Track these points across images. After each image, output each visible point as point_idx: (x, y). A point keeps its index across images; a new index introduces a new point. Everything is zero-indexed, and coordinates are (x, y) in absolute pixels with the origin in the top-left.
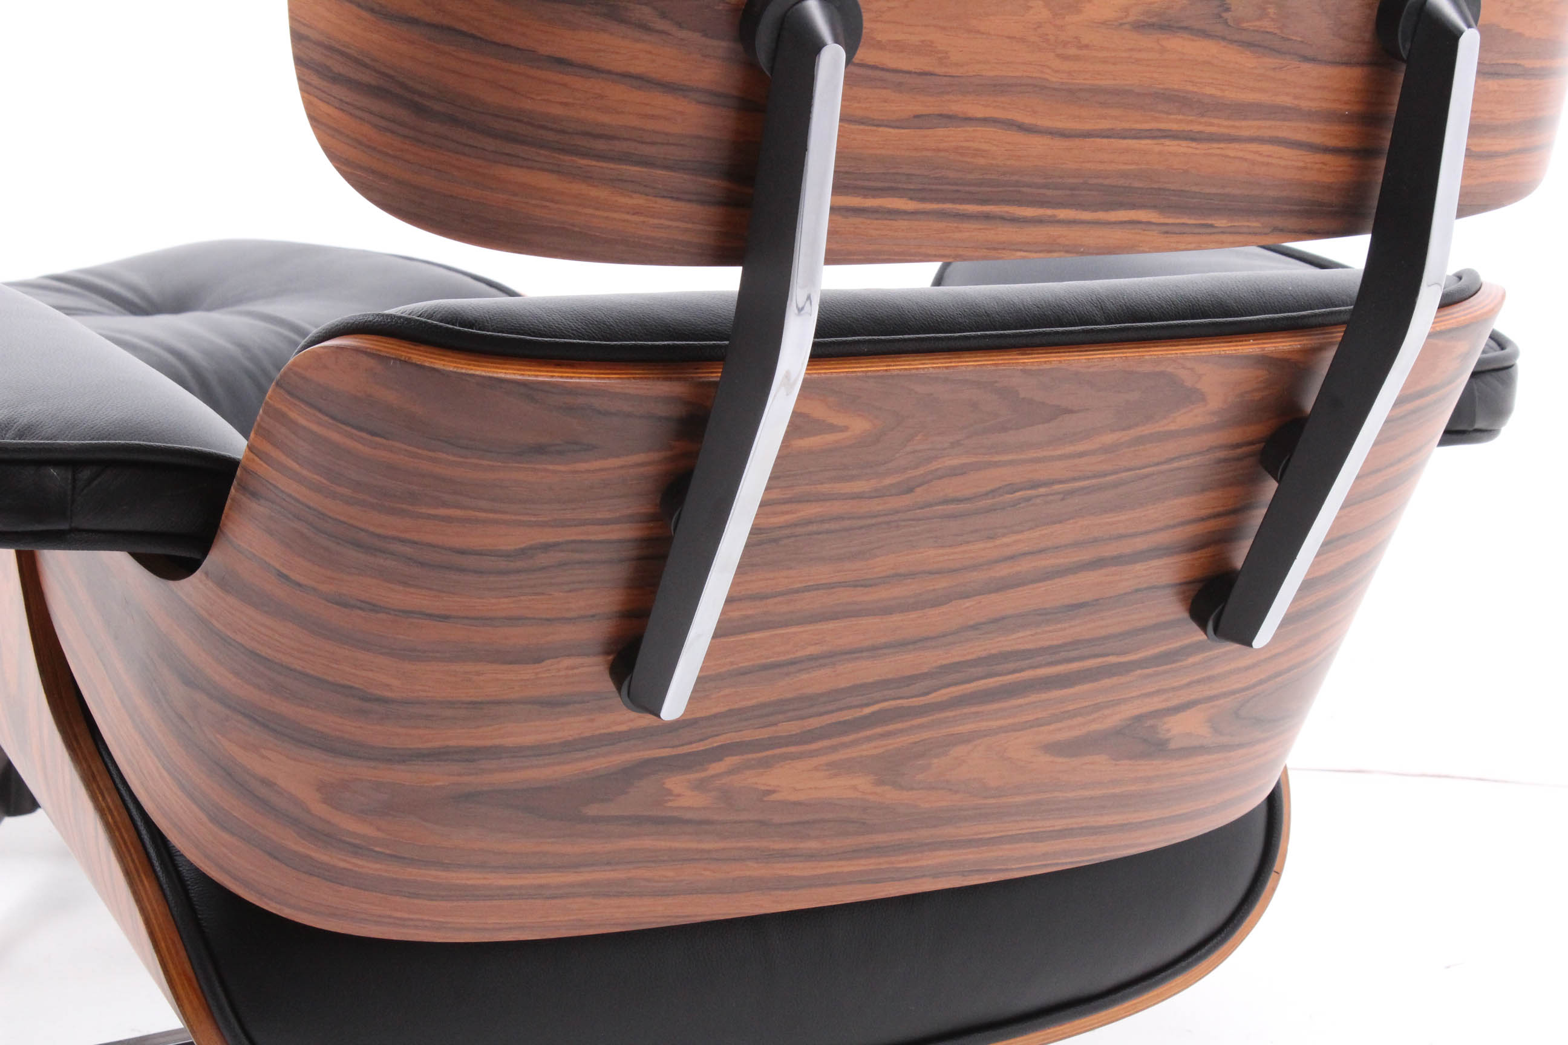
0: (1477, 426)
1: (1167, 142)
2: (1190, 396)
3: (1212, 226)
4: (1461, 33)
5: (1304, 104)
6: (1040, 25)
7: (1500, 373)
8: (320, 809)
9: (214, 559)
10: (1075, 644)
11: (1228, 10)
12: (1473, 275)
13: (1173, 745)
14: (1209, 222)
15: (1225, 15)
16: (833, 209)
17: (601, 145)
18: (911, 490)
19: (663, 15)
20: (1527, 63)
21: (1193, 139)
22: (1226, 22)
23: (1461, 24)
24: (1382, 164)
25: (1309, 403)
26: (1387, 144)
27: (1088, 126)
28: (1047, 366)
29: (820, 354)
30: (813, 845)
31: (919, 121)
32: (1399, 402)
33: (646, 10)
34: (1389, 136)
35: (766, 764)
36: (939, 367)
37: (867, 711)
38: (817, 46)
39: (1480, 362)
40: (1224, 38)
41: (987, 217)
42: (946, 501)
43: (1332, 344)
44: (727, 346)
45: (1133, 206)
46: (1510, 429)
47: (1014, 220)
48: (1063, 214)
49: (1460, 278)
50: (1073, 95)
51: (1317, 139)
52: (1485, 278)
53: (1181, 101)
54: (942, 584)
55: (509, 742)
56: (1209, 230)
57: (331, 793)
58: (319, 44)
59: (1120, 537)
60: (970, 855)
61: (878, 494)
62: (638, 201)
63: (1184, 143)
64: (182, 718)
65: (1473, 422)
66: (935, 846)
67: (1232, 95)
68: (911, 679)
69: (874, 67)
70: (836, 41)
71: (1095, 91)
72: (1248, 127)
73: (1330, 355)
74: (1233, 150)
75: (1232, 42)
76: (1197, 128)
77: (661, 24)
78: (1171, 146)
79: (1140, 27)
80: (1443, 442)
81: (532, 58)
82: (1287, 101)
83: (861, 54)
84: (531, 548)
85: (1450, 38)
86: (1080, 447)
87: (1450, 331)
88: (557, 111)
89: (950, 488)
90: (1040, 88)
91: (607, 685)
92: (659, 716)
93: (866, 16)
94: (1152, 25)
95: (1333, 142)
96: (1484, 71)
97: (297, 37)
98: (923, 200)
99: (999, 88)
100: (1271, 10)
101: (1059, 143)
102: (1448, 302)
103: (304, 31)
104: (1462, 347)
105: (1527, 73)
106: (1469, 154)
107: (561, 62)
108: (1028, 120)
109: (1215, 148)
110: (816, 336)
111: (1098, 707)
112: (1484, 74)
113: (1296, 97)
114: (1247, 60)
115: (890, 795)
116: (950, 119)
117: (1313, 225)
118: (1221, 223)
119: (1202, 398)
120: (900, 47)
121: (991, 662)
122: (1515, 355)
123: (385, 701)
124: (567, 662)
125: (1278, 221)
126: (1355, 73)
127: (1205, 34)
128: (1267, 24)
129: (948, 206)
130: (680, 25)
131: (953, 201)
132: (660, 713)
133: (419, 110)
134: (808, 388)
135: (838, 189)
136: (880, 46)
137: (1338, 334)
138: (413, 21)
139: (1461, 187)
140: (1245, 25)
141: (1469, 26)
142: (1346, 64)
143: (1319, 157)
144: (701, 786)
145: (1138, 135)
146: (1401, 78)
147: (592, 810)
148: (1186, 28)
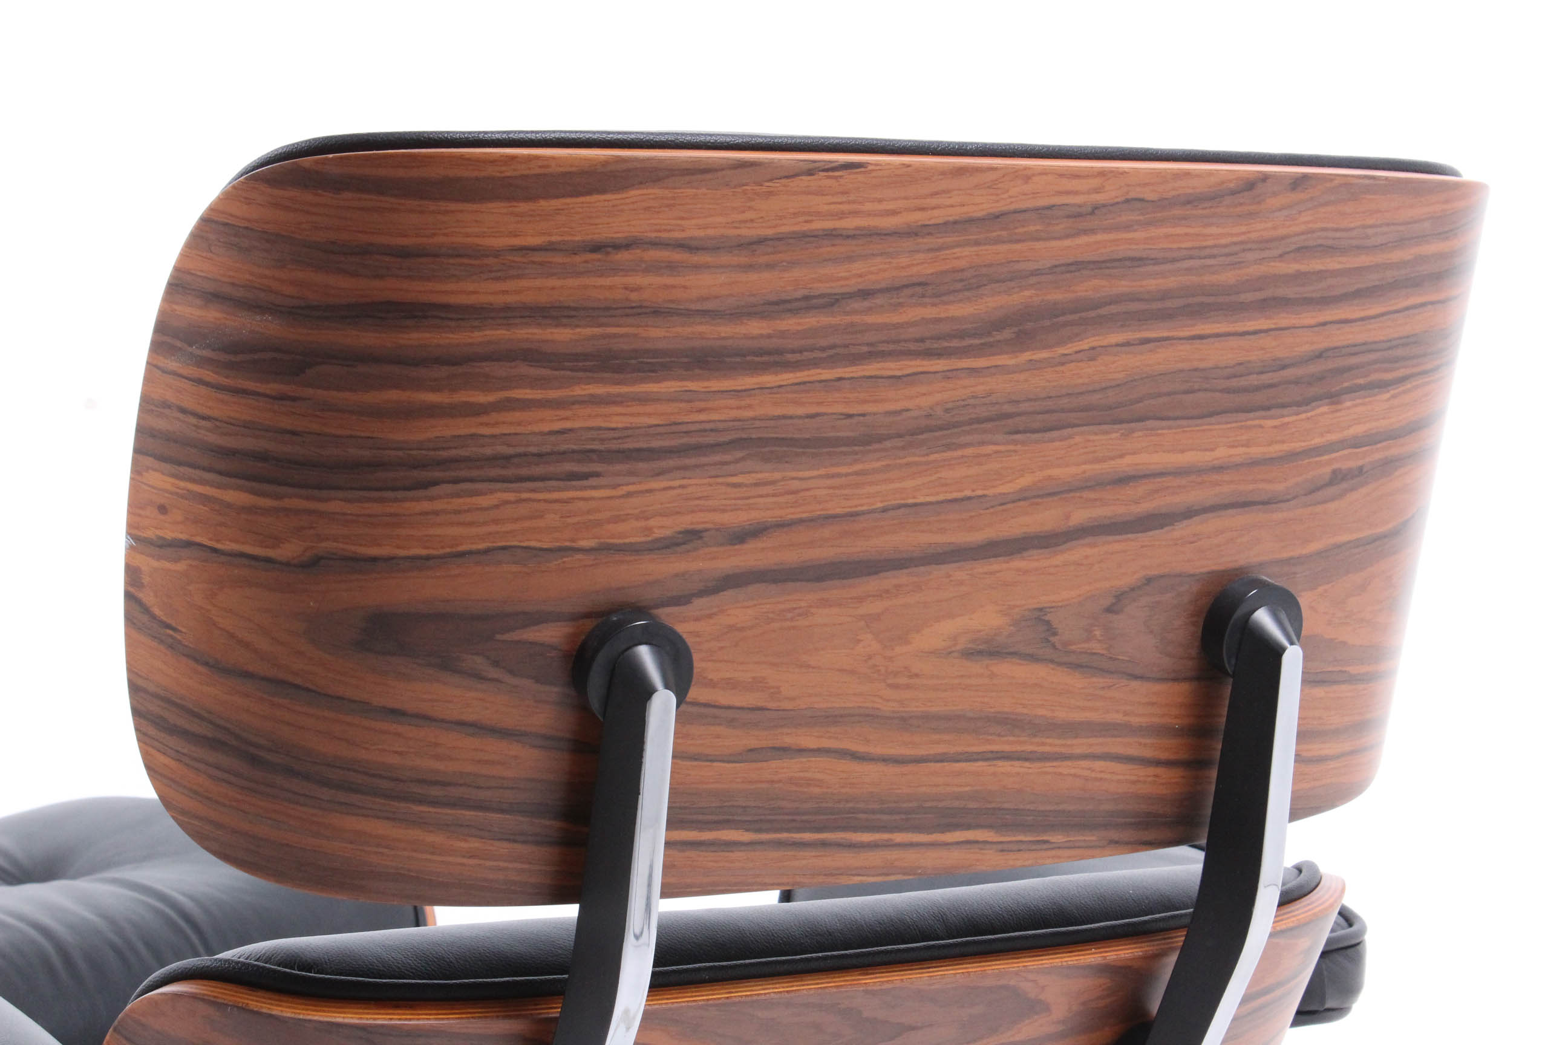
0: (1328, 1005)
1: (1000, 763)
2: (1034, 1007)
3: (1048, 842)
4: (1283, 650)
5: (1135, 720)
6: (870, 657)
7: (1349, 951)
11: (1055, 634)
12: (1312, 867)
14: (1045, 838)
15: (1052, 639)
16: (668, 844)
17: (435, 792)
19: (496, 664)
20: (1352, 669)
21: (1026, 760)
22: (1054, 646)
23: (1284, 641)
24: (1214, 774)
25: (1154, 1006)
26: (1217, 755)
27: (922, 752)
28: (889, 986)
29: (659, 984)
31: (753, 754)
32: (1245, 1000)
33: (479, 660)
34: (1220, 746)
36: (781, 992)
38: (648, 692)
39: (1329, 942)
40: (1052, 661)
41: (824, 844)
43: (1173, 949)
44: (566, 980)
45: (969, 827)
46: (1361, 1006)
47: (852, 846)
48: (899, 837)
49: (1300, 871)
50: (904, 722)
51: (1149, 753)
52: (1324, 869)
53: (1011, 723)
56: (1045, 846)
58: (156, 696)
62: (474, 844)
63: (1017, 763)
65: (1323, 1000)
67: (1062, 715)
69: (706, 705)
70: (667, 686)
71: (926, 717)
72: (1080, 745)
73: (1172, 959)
74: (1066, 767)
75: (1060, 664)
76: (1029, 748)
77: (493, 673)
78: (1005, 767)
79: (969, 654)
80: (1296, 1023)
81: (366, 709)
82: (1117, 718)
83: (694, 693)
85: (1275, 654)
87: (1291, 929)
88: (395, 760)
90: (871, 717)
93: (696, 657)
94: (980, 653)
95: (1164, 756)
96: (1309, 680)
97: (134, 688)
98: (759, 831)
99: (833, 719)
100: (1098, 633)
101: (892, 770)
102: (1288, 899)
103: (140, 682)
104: (1304, 943)
105: (1353, 679)
106: (1299, 759)
107: (396, 713)
108: (860, 748)
109: (1048, 767)
110: (654, 966)
112: (1310, 682)
113: (1126, 714)
114: (1076, 681)
116: (784, 751)
117: (1150, 835)
118: (1058, 838)
119: (1047, 1008)
120: (732, 685)
122: (1362, 931)
125: (1114, 835)
126: (1184, 687)
127: (1033, 658)
128: (1096, 647)
129: (784, 836)
130: (511, 672)
131: (788, 830)
133: (254, 760)
134: (649, 1018)
135: (671, 824)
136: (712, 684)
137: (1179, 938)
138: (247, 675)
139: (1293, 792)
140: (1073, 647)
141: (1292, 643)
142: (1175, 680)
143: (1151, 770)
145: (970, 758)
146: (1228, 690)
148: (1014, 653)
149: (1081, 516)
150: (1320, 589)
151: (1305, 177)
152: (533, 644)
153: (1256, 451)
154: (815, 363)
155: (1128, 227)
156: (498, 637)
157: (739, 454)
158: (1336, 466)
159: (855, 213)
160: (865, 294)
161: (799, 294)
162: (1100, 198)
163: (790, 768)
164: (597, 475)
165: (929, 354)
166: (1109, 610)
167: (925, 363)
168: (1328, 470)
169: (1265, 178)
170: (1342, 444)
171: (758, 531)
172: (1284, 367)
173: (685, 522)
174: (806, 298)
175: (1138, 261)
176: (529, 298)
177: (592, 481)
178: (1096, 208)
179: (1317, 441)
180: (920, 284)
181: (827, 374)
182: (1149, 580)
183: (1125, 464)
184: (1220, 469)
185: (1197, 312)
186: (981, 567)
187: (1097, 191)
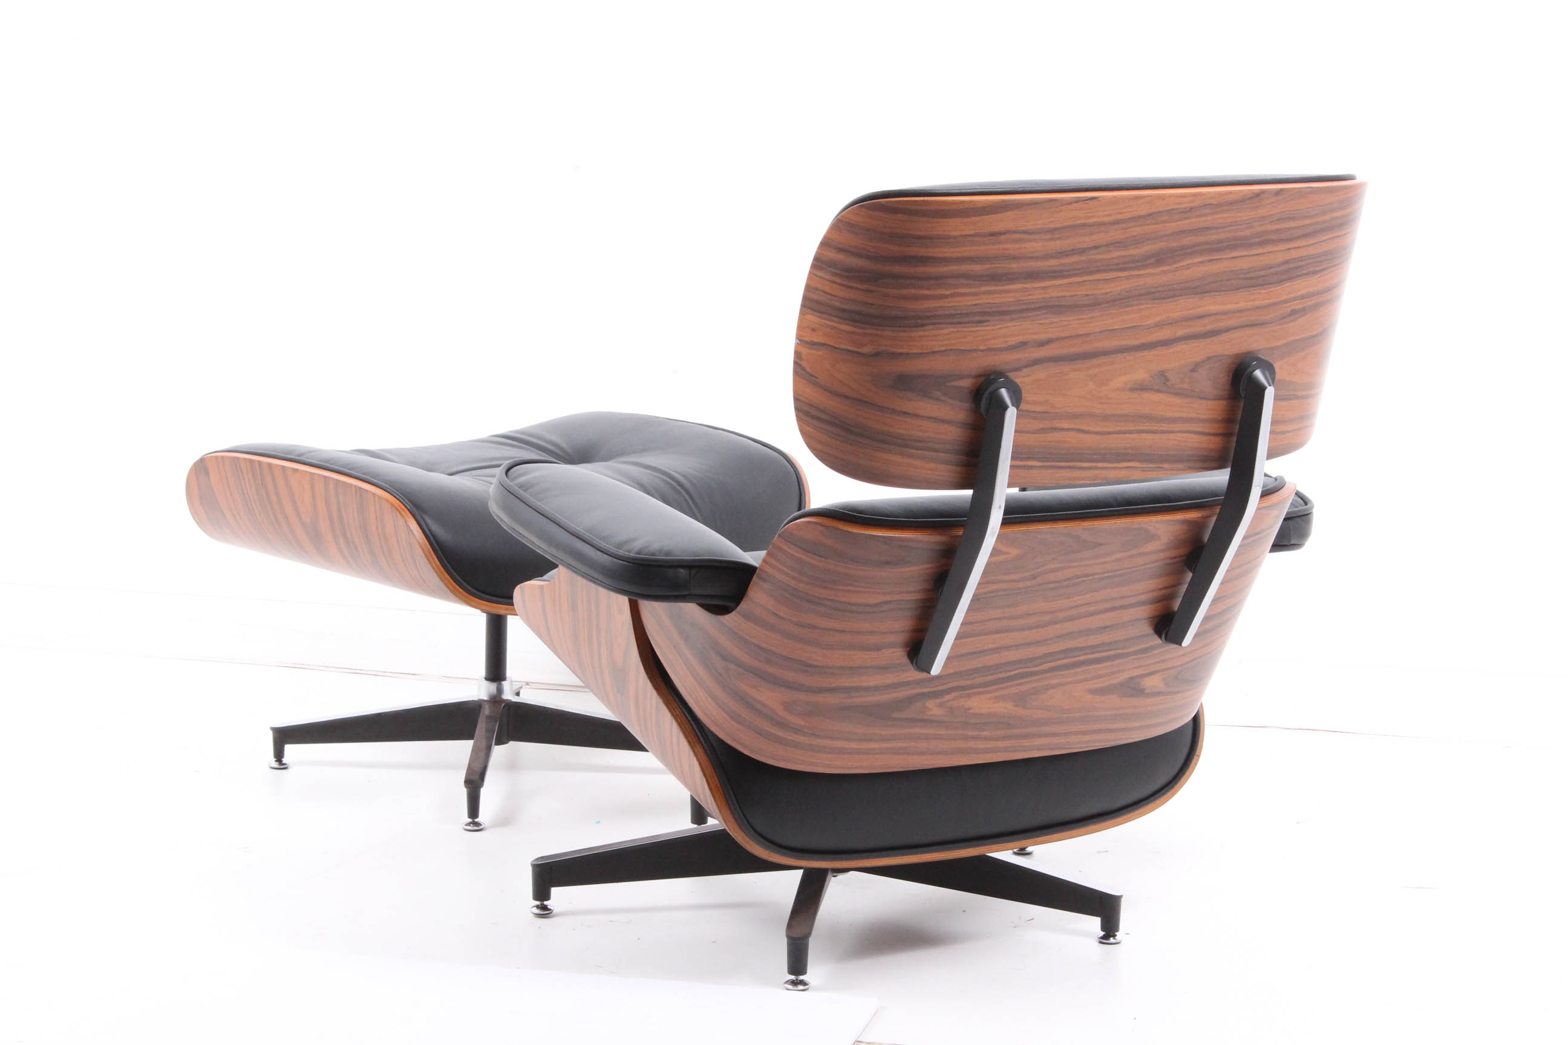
0: (1292, 542)
1: (1143, 434)
2: (1153, 537)
3: (1162, 467)
4: (1266, 388)
5: (1202, 417)
6: (1092, 391)
7: (1304, 517)
8: (781, 712)
9: (743, 606)
10: (1103, 644)
11: (1168, 381)
12: (1282, 478)
13: (1147, 691)
14: (1161, 465)
15: (1167, 383)
16: (1011, 466)
17: (918, 444)
18: (1035, 578)
19: (945, 394)
20: (1299, 394)
21: (1154, 433)
22: (1168, 386)
23: (1266, 384)
24: (1235, 439)
25: (1206, 538)
26: (1236, 431)
27: (1111, 430)
28: (1092, 527)
29: (1005, 523)
30: (986, 733)
31: (1043, 430)
33: (938, 393)
34: (1237, 427)
35: (969, 696)
37: (1012, 673)
38: (1006, 408)
39: (1291, 511)
40: (1166, 392)
41: (1069, 467)
42: (1050, 583)
43: (1215, 514)
44: (965, 521)
45: (1129, 461)
46: (1310, 543)
47: (1080, 468)
48: (1100, 465)
49: (1276, 480)
50: (1106, 418)
51: (1207, 430)
52: (1287, 479)
53: (1149, 418)
54: (1047, 618)
55: (864, 684)
56: (1162, 469)
57: (787, 706)
58: (805, 403)
59: (1123, 597)
60: (1056, 740)
61: (1022, 580)
62: (932, 465)
63: (1150, 435)
64: (721, 675)
65: (1290, 540)
66: (1040, 736)
67: (1170, 414)
68: (1032, 659)
69: (1027, 411)
70: (1013, 406)
71: (1114, 415)
72: (1178, 427)
73: (1215, 518)
74: (1172, 436)
75: (1170, 393)
76: (1155, 428)
77: (943, 398)
78: (1144, 436)
79: (1132, 390)
80: (1272, 550)
81: (894, 411)
82: (1193, 415)
83: (1023, 406)
84: (881, 603)
85: (1263, 389)
86: (1107, 559)
87: (1269, 506)
88: (903, 432)
89: (1051, 577)
90: (1092, 416)
91: (906, 660)
92: (930, 673)
93: (1023, 392)
94: (1137, 389)
95: (1214, 431)
96: (1277, 398)
97: (796, 400)
98: (1044, 461)
99: (1074, 416)
100: (1187, 380)
101: (1098, 437)
102: (1266, 493)
103: (799, 397)
104: (1275, 513)
105: (1298, 397)
106: (1272, 432)
107: (905, 413)
108: (1085, 428)
109: (1164, 436)
110: (1003, 516)
111: (1113, 673)
112: (1278, 399)
113: (1198, 414)
114: (1178, 401)
115: (1020, 711)
116: (1055, 429)
117: (1206, 465)
118: (1166, 466)
119: (1159, 538)
120: (1035, 403)
121: (1066, 652)
122: (1312, 507)
123: (816, 667)
124: (890, 651)
125: (1191, 465)
126: (1224, 403)
127: (1159, 391)
128: (1186, 386)
129: (1053, 464)
130: (951, 398)
131: (1057, 461)
132: (931, 670)
133: (848, 431)
134: (1000, 537)
135: (1013, 458)
136: (1028, 403)
137: (1218, 510)
138: (846, 397)
139: (1269, 447)
140: (1176, 386)
141: (1270, 385)
142: (1219, 399)
143: (1208, 438)
144: (941, 705)
145: (1131, 432)
146: (1242, 404)
147: (896, 715)
148: (1151, 389)
149: (1180, 332)
150: (1285, 360)
151: (1282, 190)
152: (961, 387)
153: (1257, 303)
154: (1075, 275)
155: (1205, 215)
156: (948, 384)
157: (1044, 311)
158: (1293, 308)
159: (1094, 217)
160: (1096, 247)
161: (1070, 249)
162: (1194, 204)
163: (1056, 436)
164: (987, 321)
165: (1120, 270)
166: (1193, 371)
167: (1119, 273)
168: (1289, 309)
169: (1263, 192)
170: (1294, 299)
171: (1049, 342)
172: (1270, 268)
173: (1021, 338)
174: (1073, 250)
175: (1208, 228)
176: (966, 254)
177: (987, 323)
178: (1191, 208)
179: (1285, 297)
180: (1117, 243)
181: (1079, 279)
182: (1209, 358)
183: (1200, 311)
184: (1241, 311)
185: (1234, 247)
186: (1139, 354)
187: (1193, 202)
